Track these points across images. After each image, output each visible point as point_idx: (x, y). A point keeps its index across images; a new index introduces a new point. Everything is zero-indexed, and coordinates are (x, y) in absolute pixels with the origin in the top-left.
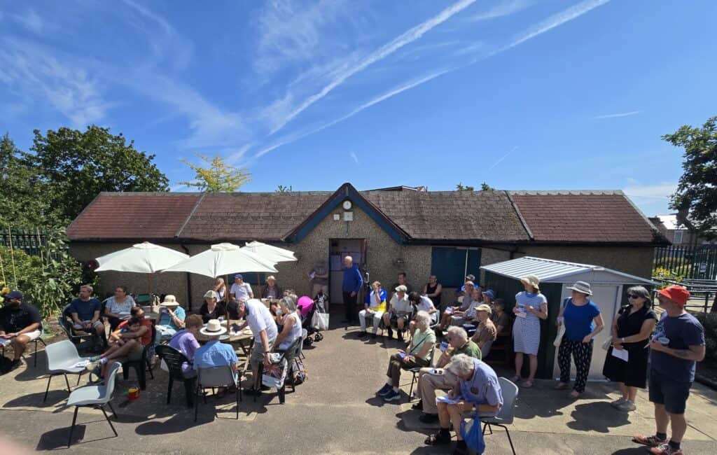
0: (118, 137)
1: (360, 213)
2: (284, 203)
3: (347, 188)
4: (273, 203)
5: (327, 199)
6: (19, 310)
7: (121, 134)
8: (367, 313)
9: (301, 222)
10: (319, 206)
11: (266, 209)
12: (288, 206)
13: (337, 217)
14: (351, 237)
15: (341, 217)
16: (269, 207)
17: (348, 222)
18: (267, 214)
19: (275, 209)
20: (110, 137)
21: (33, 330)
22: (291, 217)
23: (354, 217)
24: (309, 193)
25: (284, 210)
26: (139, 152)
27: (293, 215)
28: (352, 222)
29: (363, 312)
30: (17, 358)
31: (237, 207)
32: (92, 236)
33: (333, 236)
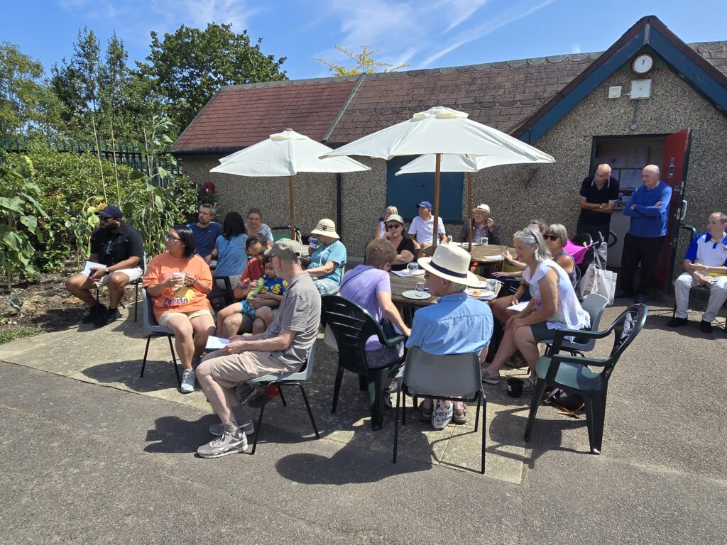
0: (242, 35)
1: (669, 79)
2: (499, 80)
3: (648, 26)
4: (479, 82)
5: (585, 67)
6: (119, 234)
7: (245, 32)
8: (695, 278)
9: (535, 109)
10: (570, 80)
11: (468, 92)
12: (508, 85)
13: (615, 92)
14: (642, 131)
15: (626, 90)
16: (473, 88)
17: (638, 101)
18: (471, 100)
19: (484, 90)
20: (232, 36)
21: (133, 266)
22: (515, 102)
23: (652, 89)
24: (547, 59)
25: (501, 92)
26: (266, 55)
27: (518, 97)
28: (647, 100)
29: (685, 279)
30: (113, 307)
31: (416, 92)
32: (211, 146)
33: (603, 132)
